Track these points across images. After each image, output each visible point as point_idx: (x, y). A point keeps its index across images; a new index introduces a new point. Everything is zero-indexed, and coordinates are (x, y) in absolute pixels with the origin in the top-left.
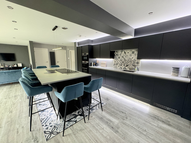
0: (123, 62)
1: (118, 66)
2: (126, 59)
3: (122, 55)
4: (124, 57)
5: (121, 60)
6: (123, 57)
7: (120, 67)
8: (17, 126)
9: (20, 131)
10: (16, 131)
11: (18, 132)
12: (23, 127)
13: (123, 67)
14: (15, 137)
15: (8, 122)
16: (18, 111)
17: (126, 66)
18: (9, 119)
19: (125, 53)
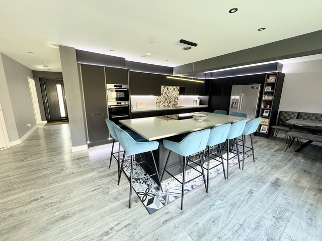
0: (166, 99)
1: (161, 104)
2: (169, 95)
3: (165, 91)
4: (167, 93)
5: (164, 97)
6: (165, 93)
7: (163, 104)
8: (259, 172)
9: (260, 168)
10: (262, 170)
11: (262, 168)
12: (256, 168)
13: (166, 104)
14: (265, 168)
15: (263, 182)
16: (243, 185)
17: (170, 103)
18: (260, 183)
19: (168, 89)
